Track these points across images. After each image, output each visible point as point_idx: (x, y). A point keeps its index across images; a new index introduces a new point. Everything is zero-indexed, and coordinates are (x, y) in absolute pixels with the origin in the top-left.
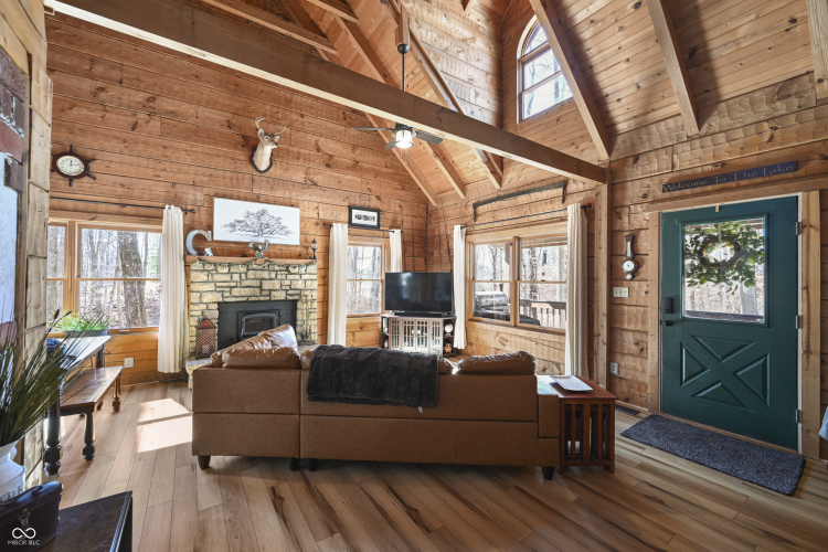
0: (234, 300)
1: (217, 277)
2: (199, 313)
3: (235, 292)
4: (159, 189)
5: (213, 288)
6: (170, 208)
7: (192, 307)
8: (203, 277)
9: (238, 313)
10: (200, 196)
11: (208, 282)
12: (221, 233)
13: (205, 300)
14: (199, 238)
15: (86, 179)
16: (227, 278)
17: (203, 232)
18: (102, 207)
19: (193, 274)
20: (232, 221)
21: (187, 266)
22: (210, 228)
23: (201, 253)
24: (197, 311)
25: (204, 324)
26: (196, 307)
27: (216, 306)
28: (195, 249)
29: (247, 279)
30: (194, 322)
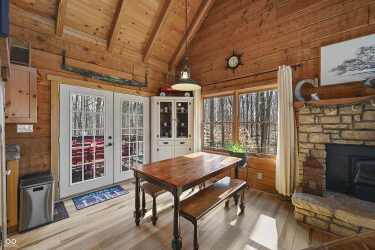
0: (345, 142)
1: (323, 120)
2: (307, 151)
3: (346, 134)
5: (321, 130)
6: (282, 68)
8: (310, 120)
9: (350, 157)
10: (307, 51)
11: (314, 124)
12: (328, 77)
13: (312, 140)
14: (306, 86)
15: (240, 67)
16: (337, 120)
17: (309, 81)
18: (246, 80)
19: (301, 118)
20: (341, 63)
21: (296, 111)
22: (317, 75)
23: (308, 98)
24: (305, 149)
25: (310, 162)
26: (304, 146)
27: (324, 147)
28: (303, 96)
29: (362, 120)
30: (301, 158)
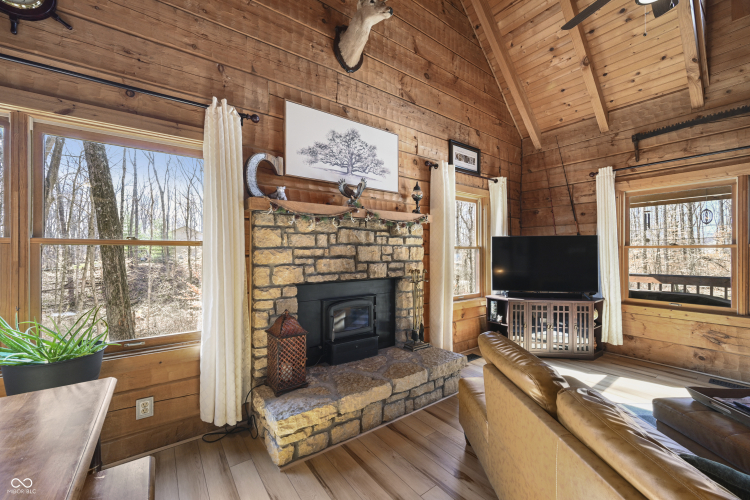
0: (320, 279)
1: (296, 240)
2: (269, 305)
3: (323, 265)
4: (196, 70)
5: (289, 259)
6: (219, 104)
7: (258, 294)
8: (274, 238)
9: (322, 301)
10: (263, 97)
11: (281, 248)
13: (278, 281)
14: (266, 169)
16: (309, 241)
17: (271, 158)
18: (87, 89)
19: (259, 234)
20: (312, 145)
21: (246, 218)
22: (280, 152)
24: (266, 300)
25: (277, 328)
26: (264, 295)
27: (294, 291)
28: (262, 189)
29: (338, 244)
30: (261, 322)
